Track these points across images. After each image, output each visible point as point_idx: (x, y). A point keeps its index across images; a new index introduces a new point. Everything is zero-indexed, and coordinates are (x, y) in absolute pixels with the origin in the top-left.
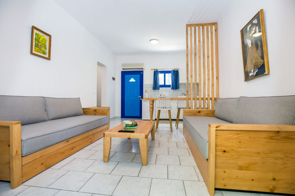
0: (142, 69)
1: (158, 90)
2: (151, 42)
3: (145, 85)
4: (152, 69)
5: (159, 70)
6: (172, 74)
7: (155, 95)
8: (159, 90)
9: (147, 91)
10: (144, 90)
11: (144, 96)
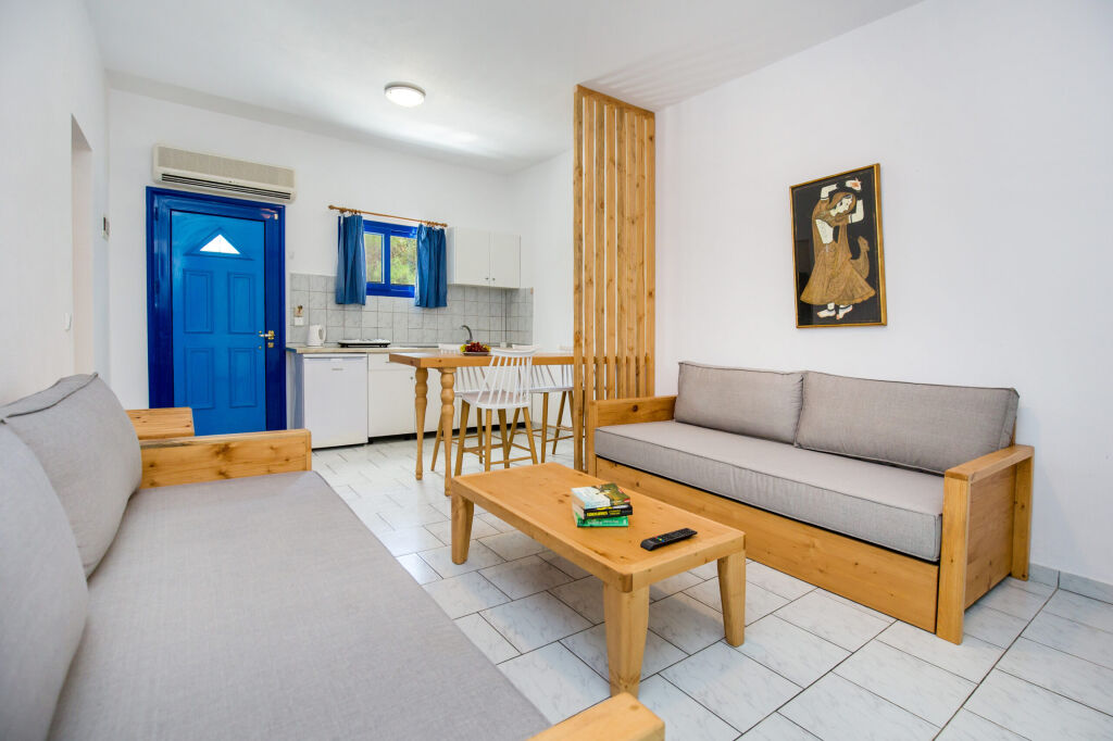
0: (287, 196)
1: (357, 307)
2: (395, 92)
3: (292, 275)
4: (331, 207)
5: (365, 217)
6: (424, 242)
7: (344, 326)
8: (365, 308)
9: (305, 307)
10: (291, 302)
11: (291, 332)
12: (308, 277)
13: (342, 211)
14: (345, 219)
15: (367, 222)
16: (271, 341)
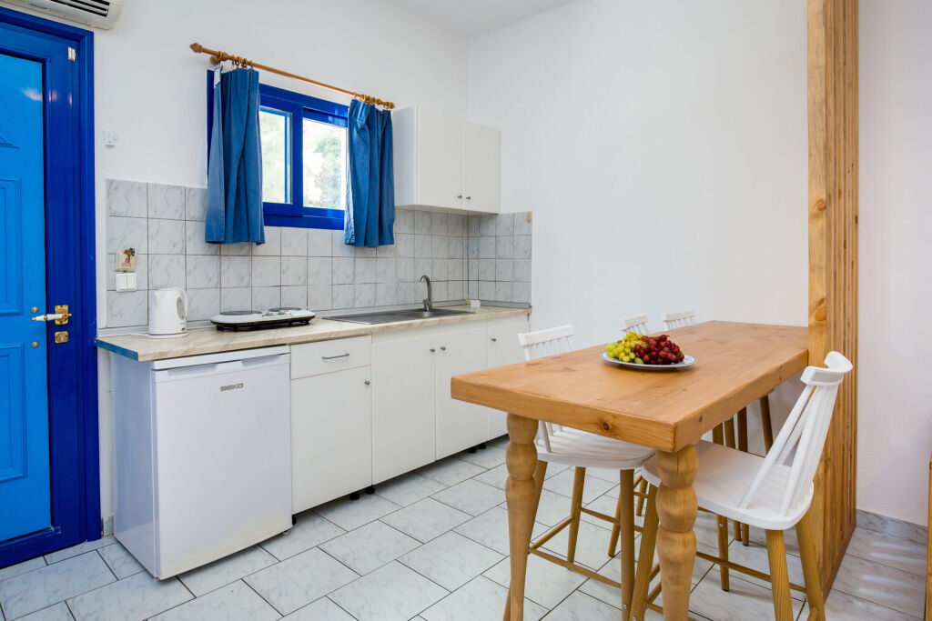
3: (111, 183)
4: (197, 48)
5: (265, 78)
9: (140, 249)
10: (110, 241)
11: (110, 305)
12: (146, 189)
13: (218, 58)
14: (223, 76)
15: (265, 89)
16: (61, 328)
